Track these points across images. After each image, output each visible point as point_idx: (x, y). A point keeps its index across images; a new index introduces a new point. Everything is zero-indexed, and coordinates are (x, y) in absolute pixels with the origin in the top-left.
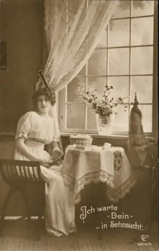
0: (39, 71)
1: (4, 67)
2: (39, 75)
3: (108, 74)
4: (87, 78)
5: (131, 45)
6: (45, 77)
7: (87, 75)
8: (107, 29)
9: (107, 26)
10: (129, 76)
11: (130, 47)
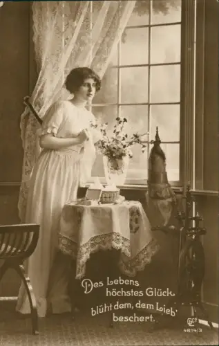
0: (25, 98)
2: (25, 103)
3: (120, 103)
5: (151, 63)
6: (33, 106)
10: (149, 104)
11: (149, 65)
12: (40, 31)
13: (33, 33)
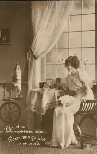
0: (29, 46)
1: (8, 44)
2: (29, 48)
3: (69, 47)
4: (57, 50)
5: (83, 31)
6: (32, 49)
7: (57, 48)
8: (68, 21)
9: (68, 19)
10: (82, 48)
11: (82, 31)
12: (35, 17)
13: (32, 18)
